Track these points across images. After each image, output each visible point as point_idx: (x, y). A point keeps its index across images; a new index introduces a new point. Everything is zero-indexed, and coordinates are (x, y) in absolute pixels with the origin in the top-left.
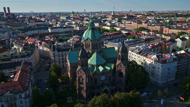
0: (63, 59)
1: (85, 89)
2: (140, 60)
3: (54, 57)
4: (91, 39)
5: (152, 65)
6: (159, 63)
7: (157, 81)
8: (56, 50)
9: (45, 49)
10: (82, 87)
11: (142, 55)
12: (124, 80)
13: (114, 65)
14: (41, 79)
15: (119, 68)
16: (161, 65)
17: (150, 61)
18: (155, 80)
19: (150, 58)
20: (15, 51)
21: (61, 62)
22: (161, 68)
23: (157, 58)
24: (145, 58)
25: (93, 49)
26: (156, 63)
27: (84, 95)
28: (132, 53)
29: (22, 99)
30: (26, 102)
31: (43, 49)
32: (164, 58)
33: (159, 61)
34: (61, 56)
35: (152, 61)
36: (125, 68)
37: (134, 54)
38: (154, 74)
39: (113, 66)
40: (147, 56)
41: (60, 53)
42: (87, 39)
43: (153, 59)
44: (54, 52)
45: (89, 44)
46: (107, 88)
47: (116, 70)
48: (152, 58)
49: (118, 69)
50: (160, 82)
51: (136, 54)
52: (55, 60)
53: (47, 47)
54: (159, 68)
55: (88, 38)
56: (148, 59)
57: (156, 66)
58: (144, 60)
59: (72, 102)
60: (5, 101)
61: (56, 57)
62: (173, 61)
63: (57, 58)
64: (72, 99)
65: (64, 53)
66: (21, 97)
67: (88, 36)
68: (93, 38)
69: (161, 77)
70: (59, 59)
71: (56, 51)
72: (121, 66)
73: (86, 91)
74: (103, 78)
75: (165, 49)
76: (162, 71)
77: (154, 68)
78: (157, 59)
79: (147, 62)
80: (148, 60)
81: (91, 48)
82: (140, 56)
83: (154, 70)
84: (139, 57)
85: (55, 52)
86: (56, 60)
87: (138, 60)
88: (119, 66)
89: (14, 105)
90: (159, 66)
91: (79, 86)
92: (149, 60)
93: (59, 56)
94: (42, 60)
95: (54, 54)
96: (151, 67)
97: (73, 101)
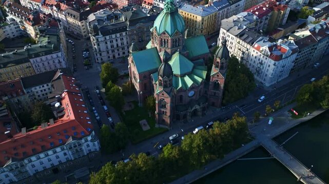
0: (112, 46)
1: (168, 114)
2: (239, 48)
3: (98, 45)
4: (170, 33)
5: (259, 60)
6: (270, 59)
7: (263, 82)
8: (100, 34)
9: (71, 20)
10: (163, 111)
11: (244, 40)
12: (220, 93)
13: (206, 72)
14: (87, 88)
15: (214, 79)
16: (273, 62)
17: (257, 53)
18: (260, 80)
19: (258, 49)
20: (14, 25)
21: (110, 52)
22: (272, 67)
23: (268, 51)
24: (249, 46)
25: (173, 46)
26: (266, 58)
27: (168, 120)
28: (228, 33)
29: (89, 143)
30: (94, 145)
31: (66, 18)
32: (280, 50)
33: (271, 57)
34: (109, 43)
35: (259, 53)
36: (224, 80)
37: (231, 36)
38: (260, 72)
39: (204, 74)
40: (253, 44)
41: (108, 37)
42: (164, 33)
43: (262, 51)
44: (97, 37)
45: (168, 40)
46: (197, 107)
47: (211, 81)
48: (261, 49)
49: (212, 80)
50: (267, 85)
51: (234, 37)
52: (99, 49)
53: (74, 16)
54: (269, 66)
55: (165, 30)
56: (253, 49)
57: (265, 62)
58: (247, 50)
59: (149, 128)
60: (68, 149)
61: (100, 45)
62: (292, 54)
63: (103, 46)
64: (148, 124)
65: (114, 36)
66: (86, 141)
67: (165, 27)
68: (173, 30)
69: (270, 78)
70: (107, 47)
71: (101, 36)
72: (218, 76)
73: (170, 116)
74: (191, 93)
75: (278, 15)
76: (273, 71)
77: (261, 64)
78: (269, 53)
79: (252, 53)
80: (254, 51)
81: (169, 46)
82: (241, 42)
83: (262, 67)
84: (239, 43)
85: (99, 36)
86: (101, 50)
87: (237, 46)
88: (216, 76)
89: (79, 150)
90: (269, 63)
91: (160, 111)
92: (256, 51)
93: (106, 43)
94: (70, 42)
95: (97, 40)
96: (257, 62)
97: (150, 126)
